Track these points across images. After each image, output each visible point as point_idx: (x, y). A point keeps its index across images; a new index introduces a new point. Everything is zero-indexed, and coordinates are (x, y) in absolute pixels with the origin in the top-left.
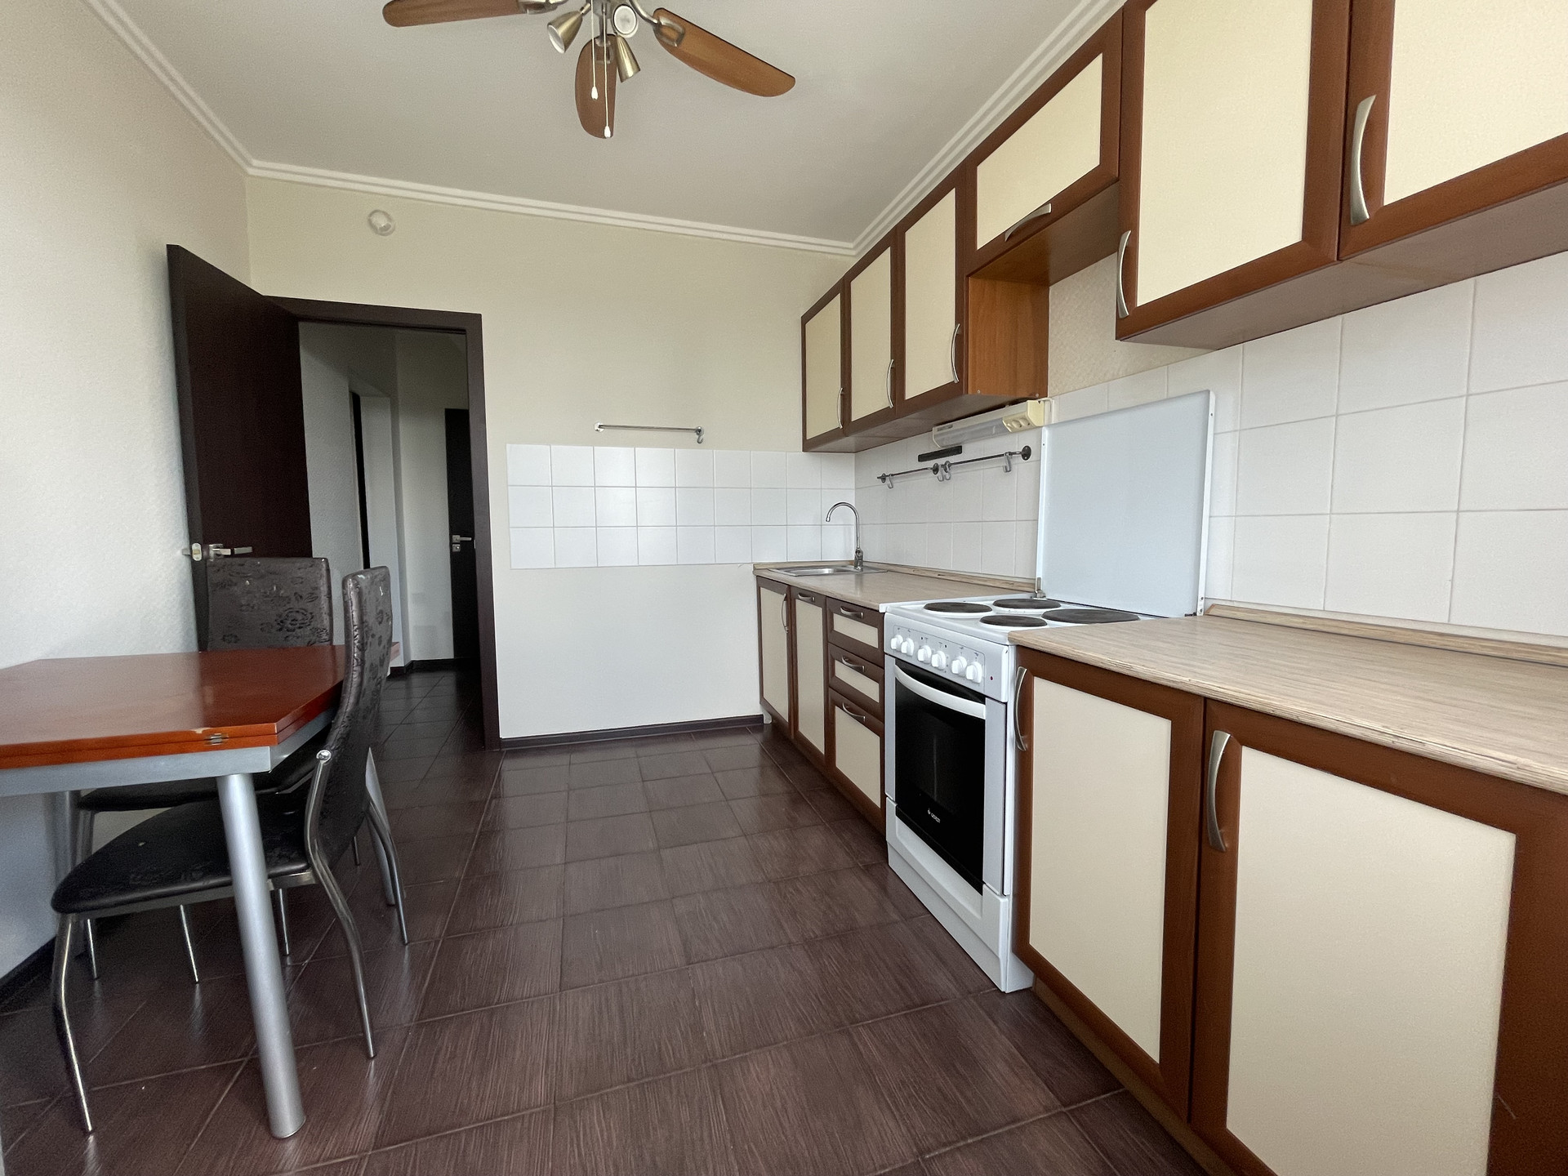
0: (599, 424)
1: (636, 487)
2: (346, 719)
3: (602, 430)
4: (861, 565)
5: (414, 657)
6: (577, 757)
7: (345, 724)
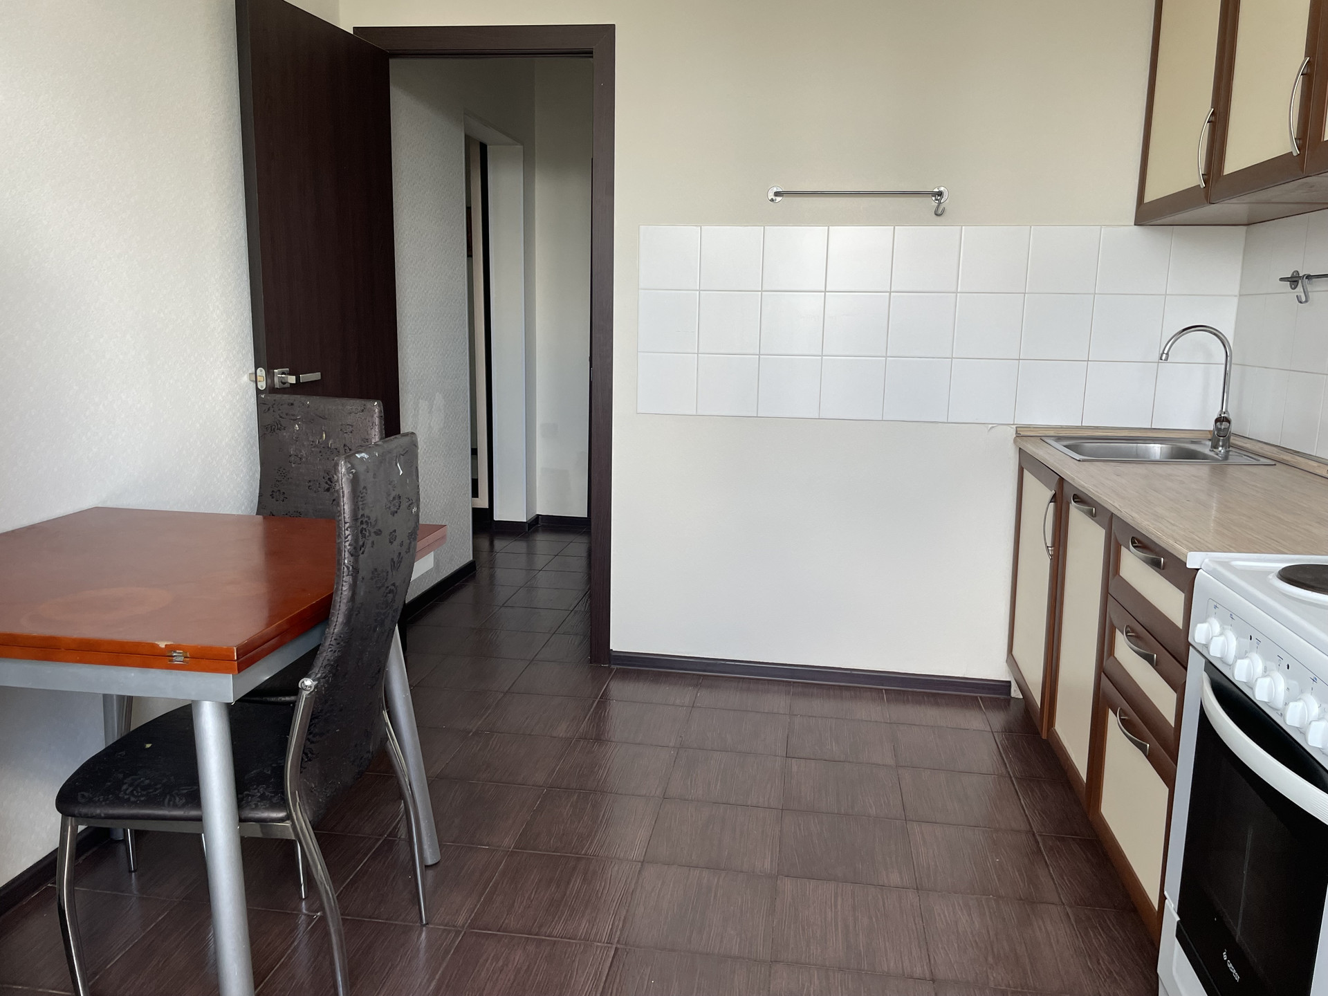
0: (775, 190)
1: (825, 292)
2: (334, 643)
3: (779, 199)
4: (1227, 444)
5: (542, 509)
6: (706, 697)
7: (333, 648)
